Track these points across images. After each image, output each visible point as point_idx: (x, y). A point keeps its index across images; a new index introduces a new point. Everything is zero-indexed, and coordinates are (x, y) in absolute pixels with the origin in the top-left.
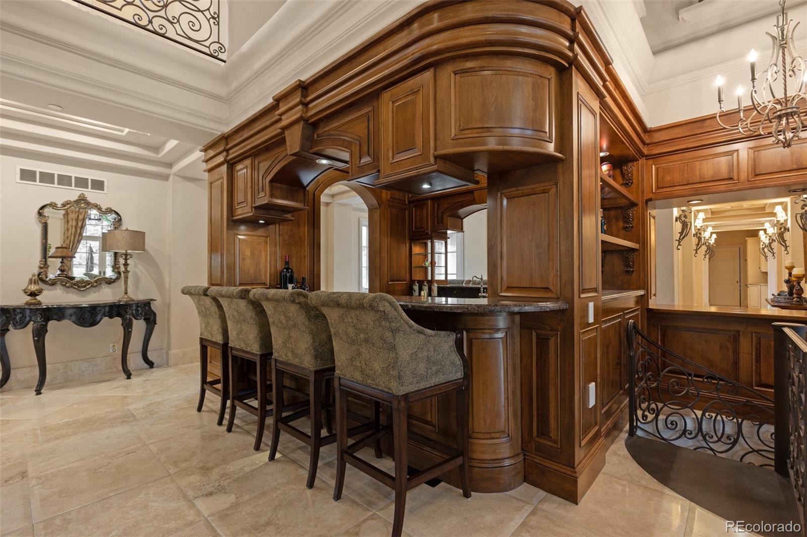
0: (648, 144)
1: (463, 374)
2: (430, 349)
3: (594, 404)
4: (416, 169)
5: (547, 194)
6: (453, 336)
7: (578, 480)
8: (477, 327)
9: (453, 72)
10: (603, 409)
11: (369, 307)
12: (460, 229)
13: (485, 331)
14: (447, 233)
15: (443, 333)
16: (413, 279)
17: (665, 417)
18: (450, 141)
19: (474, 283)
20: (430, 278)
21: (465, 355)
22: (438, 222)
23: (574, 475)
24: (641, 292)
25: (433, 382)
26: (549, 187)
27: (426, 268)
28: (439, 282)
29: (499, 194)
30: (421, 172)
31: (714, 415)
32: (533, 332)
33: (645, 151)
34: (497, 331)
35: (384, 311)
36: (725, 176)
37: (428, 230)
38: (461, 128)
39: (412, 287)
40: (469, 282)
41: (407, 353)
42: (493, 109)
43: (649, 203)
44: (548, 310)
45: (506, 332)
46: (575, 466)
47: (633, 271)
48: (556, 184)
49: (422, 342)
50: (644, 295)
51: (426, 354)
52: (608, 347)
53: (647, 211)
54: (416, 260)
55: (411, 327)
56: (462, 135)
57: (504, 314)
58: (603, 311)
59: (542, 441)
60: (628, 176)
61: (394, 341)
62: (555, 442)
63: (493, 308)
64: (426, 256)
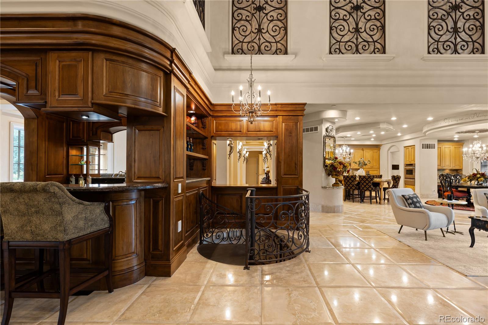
0: (212, 111)
1: (109, 225)
2: (87, 213)
3: (181, 230)
4: (78, 107)
5: (159, 131)
6: (103, 205)
7: (171, 265)
8: (118, 199)
9: (105, 59)
10: (186, 234)
11: (42, 190)
12: (111, 140)
13: (123, 201)
14: (100, 142)
15: (96, 203)
16: (70, 173)
17: (216, 234)
18: (103, 96)
19: (121, 175)
20: (85, 172)
21: (111, 214)
22: (93, 135)
23: (169, 264)
24: (209, 179)
25: (89, 231)
26: (160, 128)
27: (82, 166)
28: (92, 175)
29: (134, 127)
30: (82, 110)
31: (233, 229)
32: (151, 199)
33: (211, 113)
34: (130, 200)
35: (54, 192)
36: (239, 130)
37: (84, 139)
38: (110, 91)
39: (70, 179)
40: (117, 175)
41: (71, 216)
42: (129, 85)
43: (213, 137)
44: (157, 187)
45: (136, 201)
46: (170, 259)
47: (206, 169)
48: (164, 127)
49: (82, 209)
50: (210, 180)
51: (84, 216)
52: (190, 204)
53: (212, 141)
54: (72, 160)
55: (73, 201)
56: (111, 95)
57: (136, 191)
58: (186, 188)
59: (155, 252)
60: (204, 123)
61: (61, 210)
62: (161, 251)
63: (128, 188)
64: (82, 157)
